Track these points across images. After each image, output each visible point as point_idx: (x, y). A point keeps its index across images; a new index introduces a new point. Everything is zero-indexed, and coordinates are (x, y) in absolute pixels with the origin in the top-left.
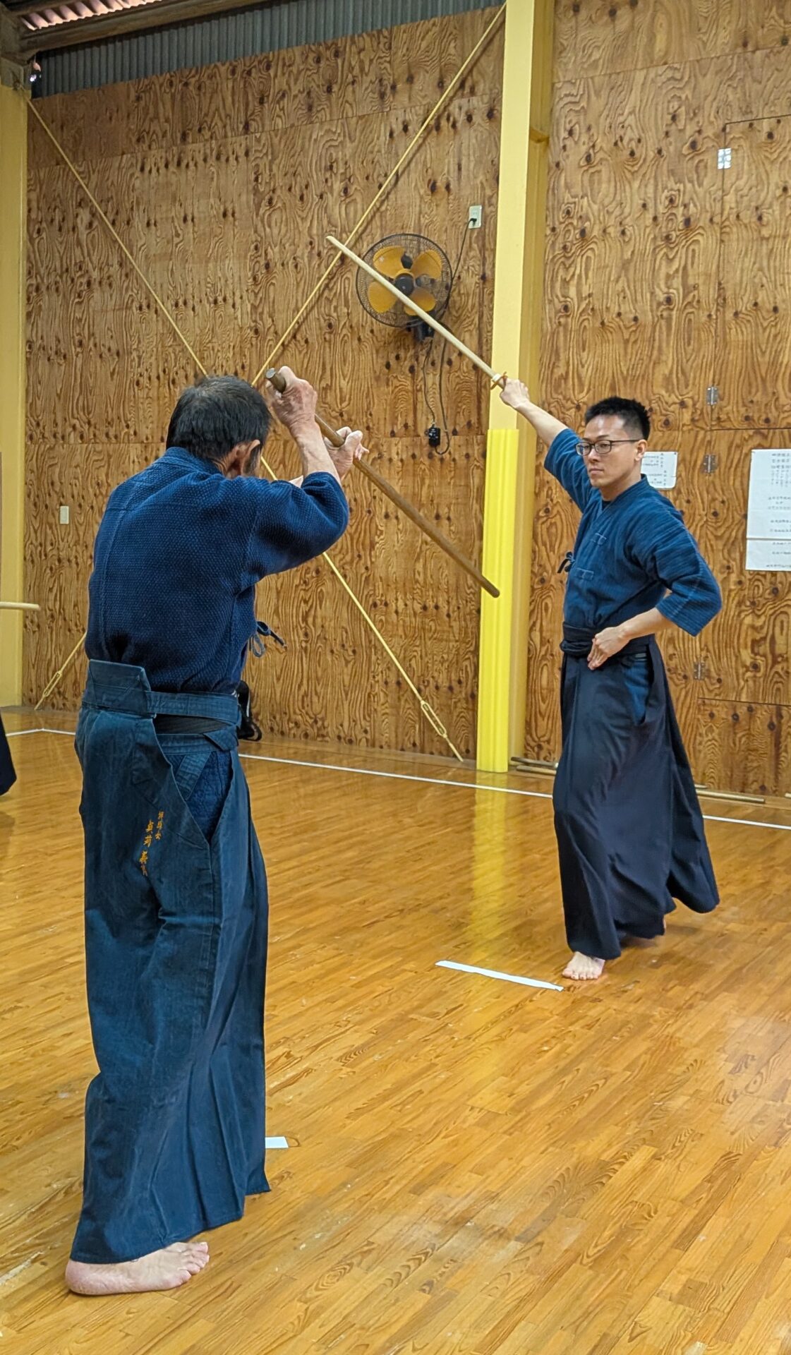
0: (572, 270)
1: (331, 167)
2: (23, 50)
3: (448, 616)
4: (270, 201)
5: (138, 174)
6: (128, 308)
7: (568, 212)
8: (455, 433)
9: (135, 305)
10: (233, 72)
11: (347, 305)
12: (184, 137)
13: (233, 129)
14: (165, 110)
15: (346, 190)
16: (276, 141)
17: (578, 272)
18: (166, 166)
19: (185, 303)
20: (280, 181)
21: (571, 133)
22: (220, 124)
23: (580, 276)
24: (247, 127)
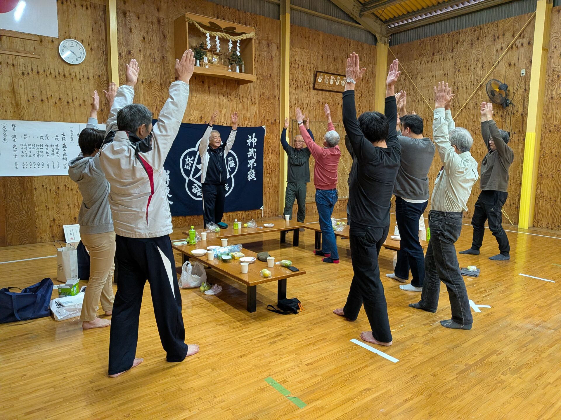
0: (554, 87)
1: (478, 60)
2: (387, 34)
3: (511, 185)
4: (459, 70)
5: (419, 65)
6: (415, 101)
7: (554, 70)
8: (515, 133)
9: (417, 100)
10: (449, 36)
11: (482, 98)
12: (433, 54)
13: (448, 51)
14: (428, 47)
15: (482, 67)
16: (461, 54)
17: (556, 87)
18: (428, 62)
19: (432, 99)
20: (462, 65)
21: (555, 47)
22: (444, 50)
23: (557, 89)
24: (452, 50)
